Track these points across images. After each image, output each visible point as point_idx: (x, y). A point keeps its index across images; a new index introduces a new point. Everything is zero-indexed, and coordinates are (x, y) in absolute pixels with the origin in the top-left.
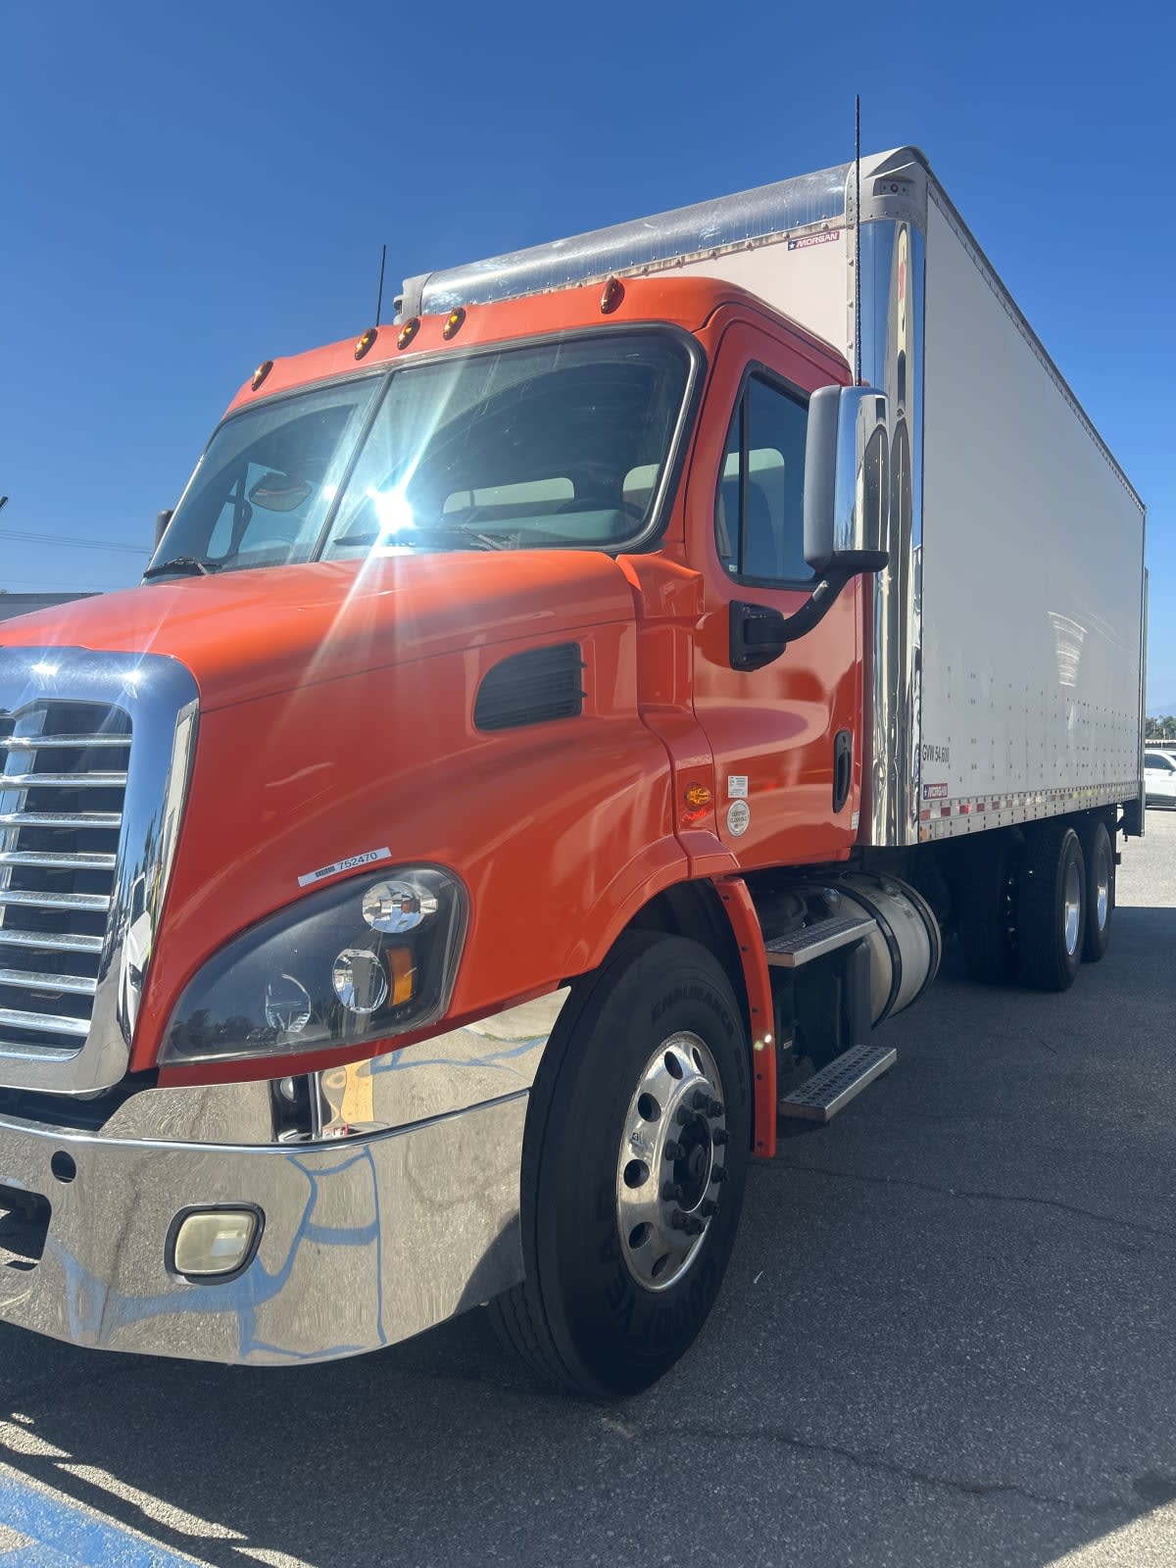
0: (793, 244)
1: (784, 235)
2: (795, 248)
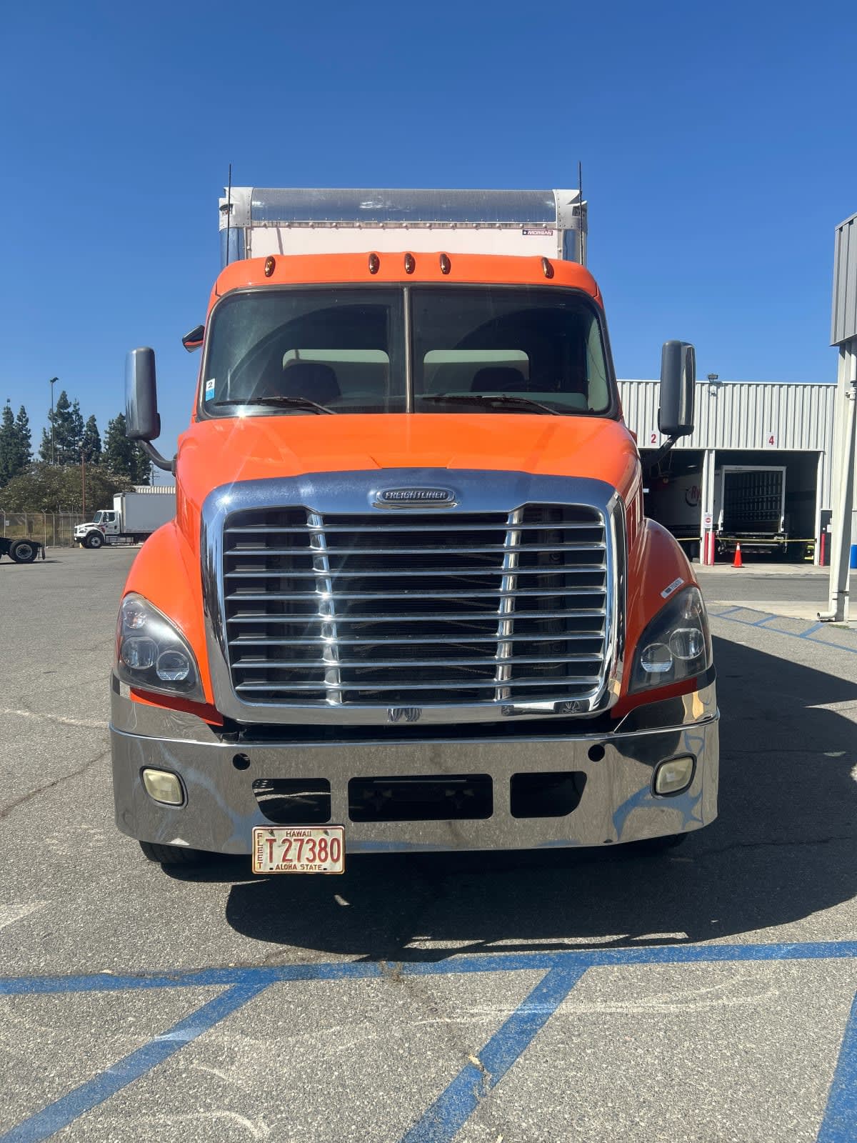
0: (526, 232)
1: (521, 225)
2: (527, 234)
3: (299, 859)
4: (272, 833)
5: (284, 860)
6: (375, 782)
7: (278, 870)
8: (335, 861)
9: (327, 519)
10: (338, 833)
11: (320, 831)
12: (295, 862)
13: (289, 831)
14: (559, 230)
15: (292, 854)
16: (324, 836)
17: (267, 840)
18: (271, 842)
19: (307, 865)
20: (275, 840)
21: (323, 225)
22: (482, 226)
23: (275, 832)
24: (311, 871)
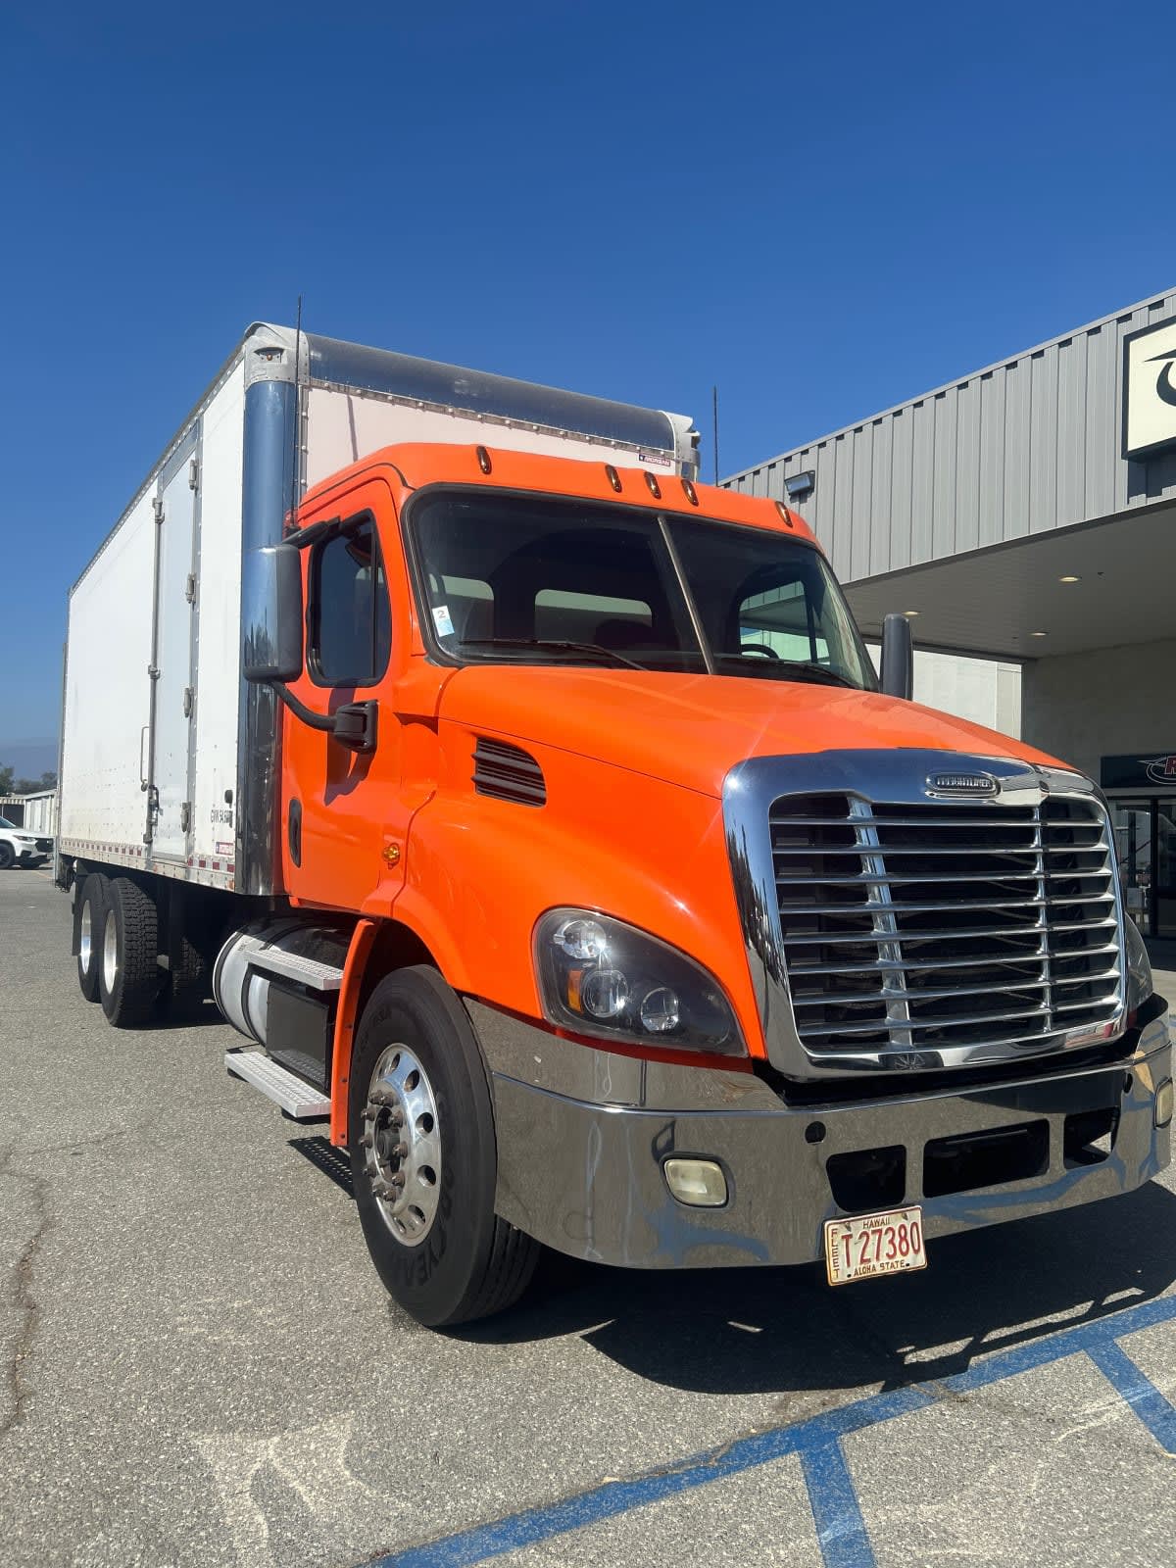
0: (642, 457)
1: (638, 448)
3: (878, 1258)
4: (849, 1228)
5: (863, 1261)
6: (948, 1143)
7: (856, 1277)
8: (917, 1252)
9: (879, 810)
10: (915, 1215)
11: (899, 1215)
12: (874, 1262)
13: (866, 1221)
14: (678, 462)
15: (870, 1253)
16: (903, 1222)
17: (843, 1237)
18: (847, 1238)
19: (888, 1263)
20: (851, 1236)
21: (406, 402)
22: (596, 441)
23: (852, 1225)
24: (893, 1270)
